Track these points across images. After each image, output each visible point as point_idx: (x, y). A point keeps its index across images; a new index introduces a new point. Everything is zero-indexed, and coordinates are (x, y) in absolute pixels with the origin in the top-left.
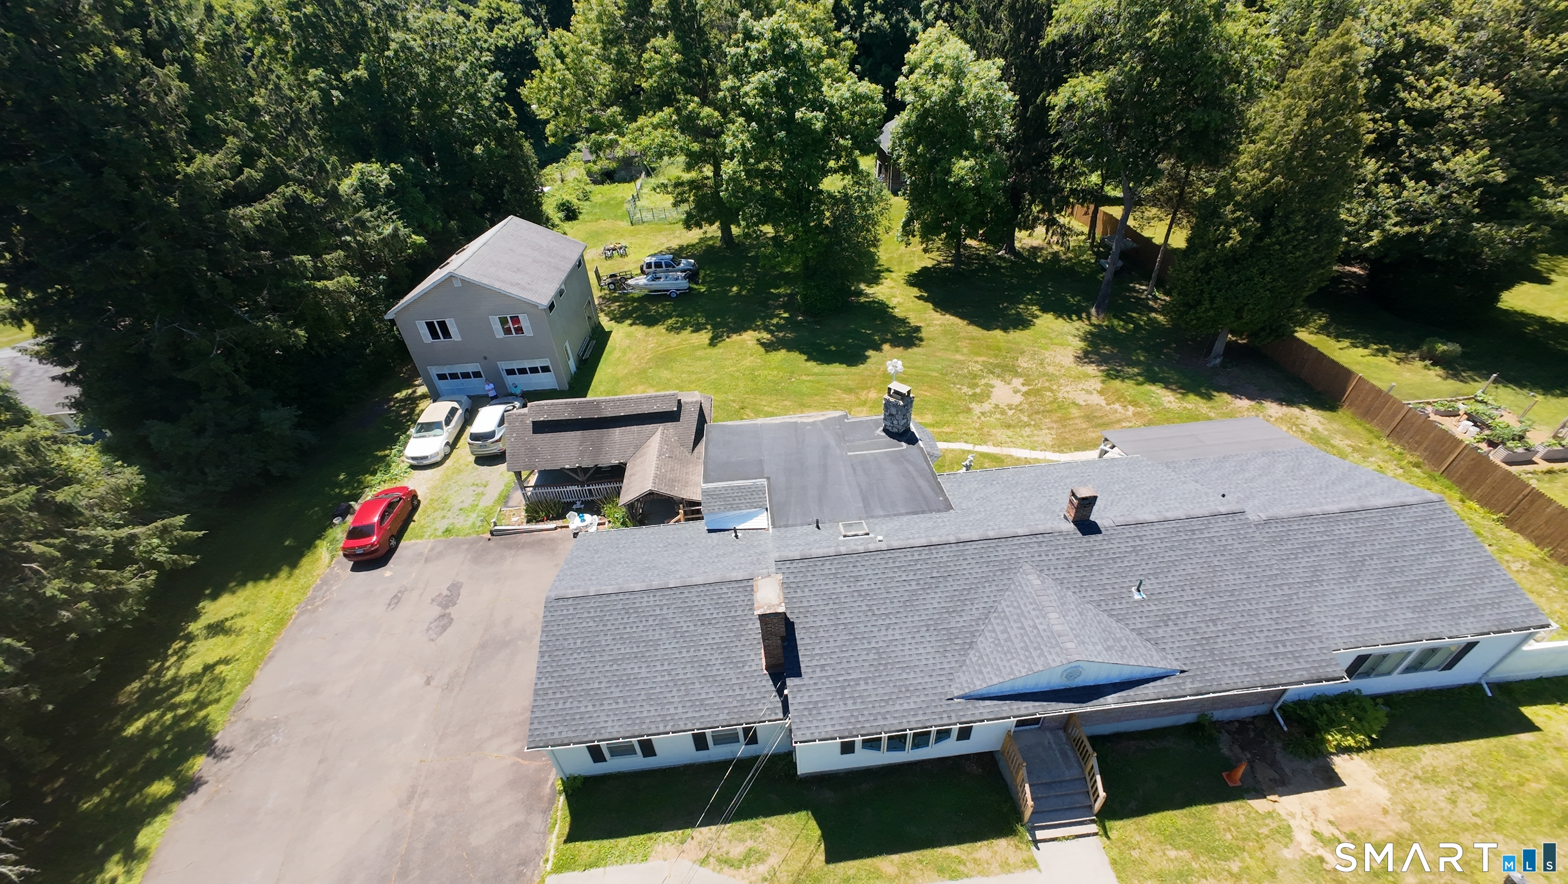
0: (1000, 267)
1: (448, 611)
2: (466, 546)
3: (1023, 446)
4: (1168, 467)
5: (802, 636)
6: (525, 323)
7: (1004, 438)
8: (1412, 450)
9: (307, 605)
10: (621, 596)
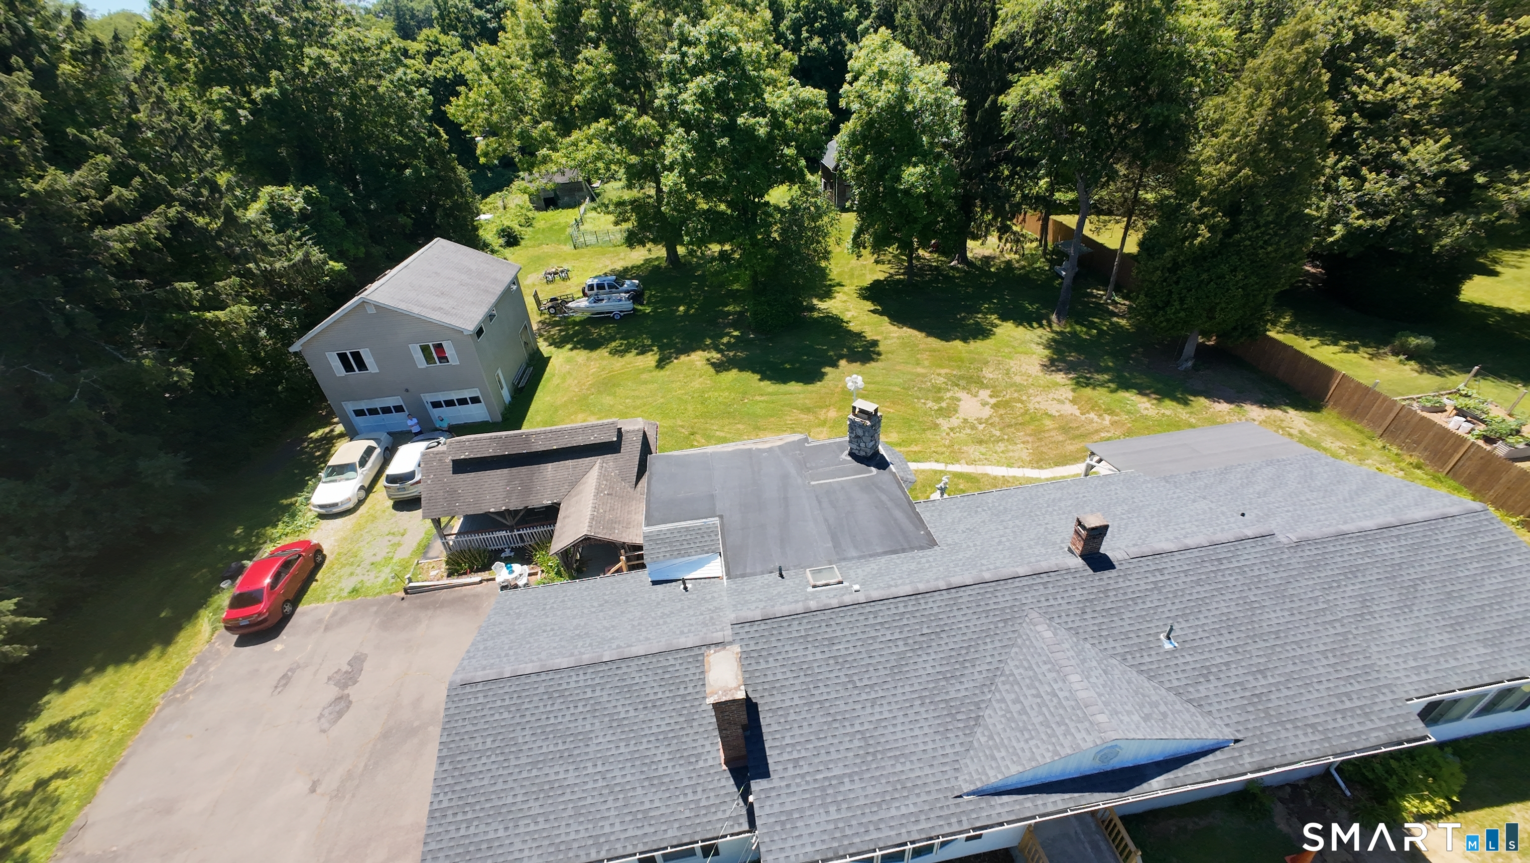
0: (954, 277)
1: (346, 692)
2: (375, 609)
3: (999, 463)
4: (1167, 482)
5: (768, 721)
6: (450, 351)
7: (977, 455)
8: (1410, 450)
9: (176, 692)
10: (543, 677)
